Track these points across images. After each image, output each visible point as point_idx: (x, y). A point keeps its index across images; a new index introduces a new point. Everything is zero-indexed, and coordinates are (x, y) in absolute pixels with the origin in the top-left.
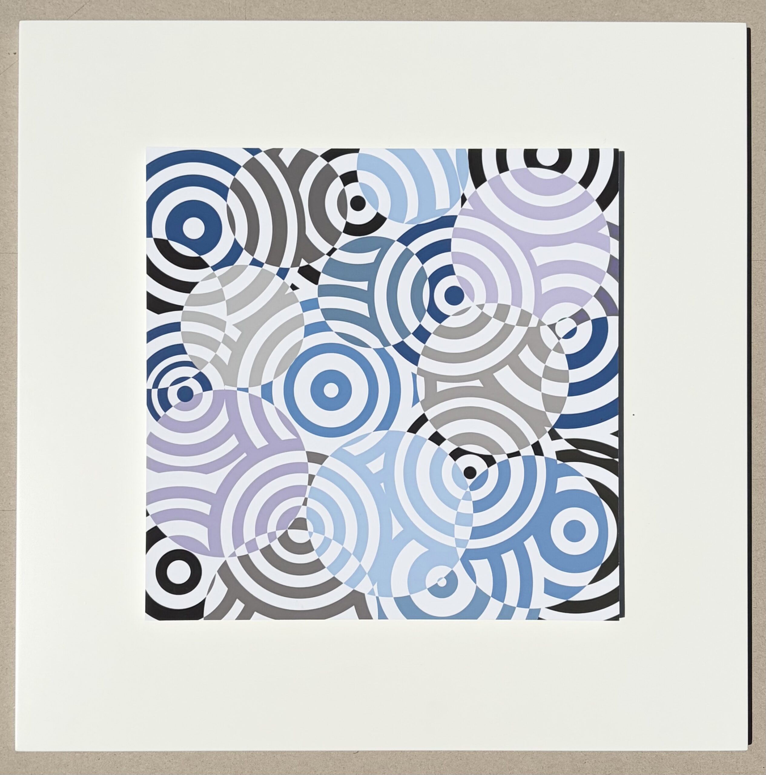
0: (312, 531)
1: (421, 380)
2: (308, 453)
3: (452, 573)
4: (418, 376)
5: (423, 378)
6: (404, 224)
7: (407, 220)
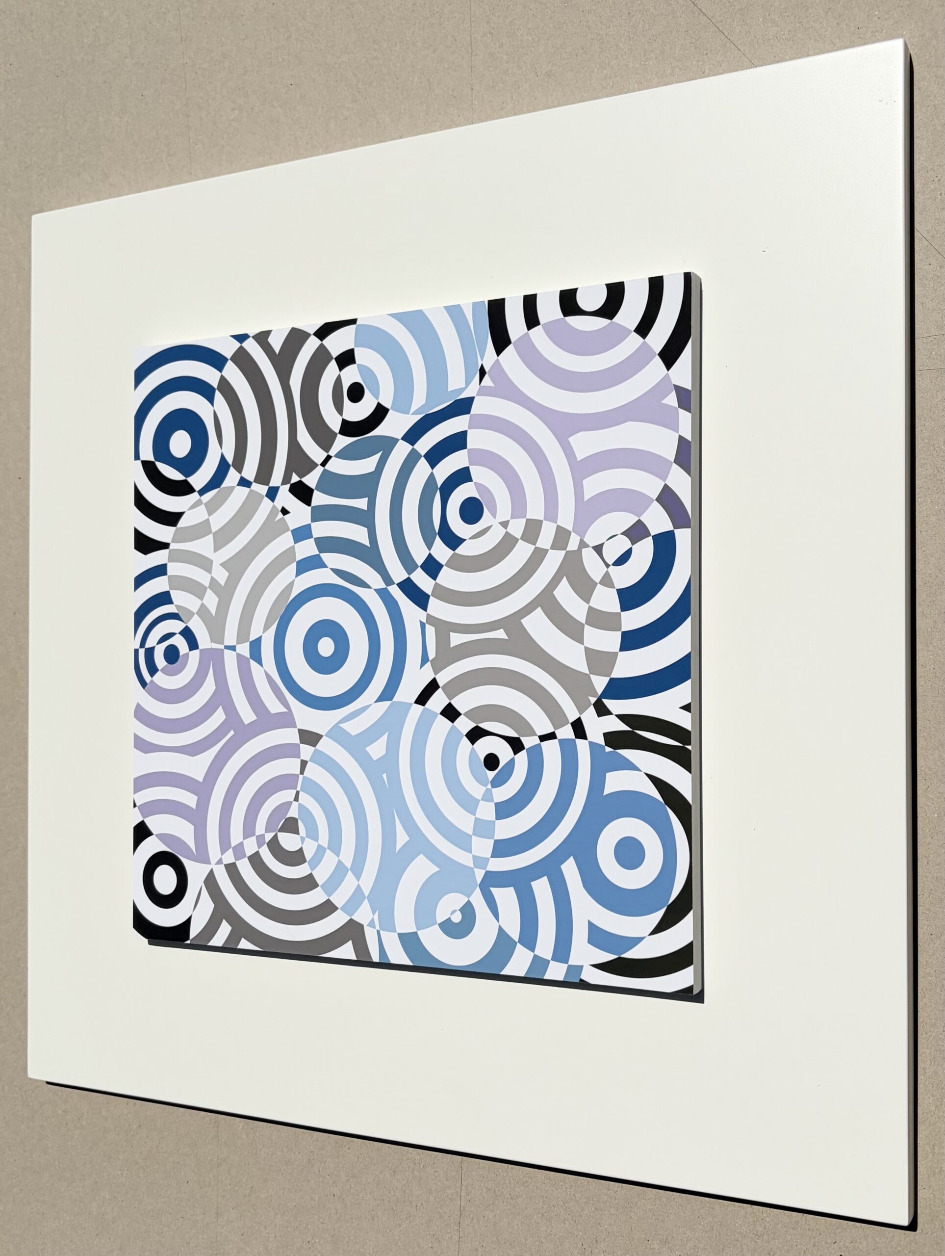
0: (305, 836)
1: (430, 630)
2: (301, 732)
3: (469, 904)
4: (427, 625)
5: (433, 628)
6: (410, 415)
7: (414, 408)
